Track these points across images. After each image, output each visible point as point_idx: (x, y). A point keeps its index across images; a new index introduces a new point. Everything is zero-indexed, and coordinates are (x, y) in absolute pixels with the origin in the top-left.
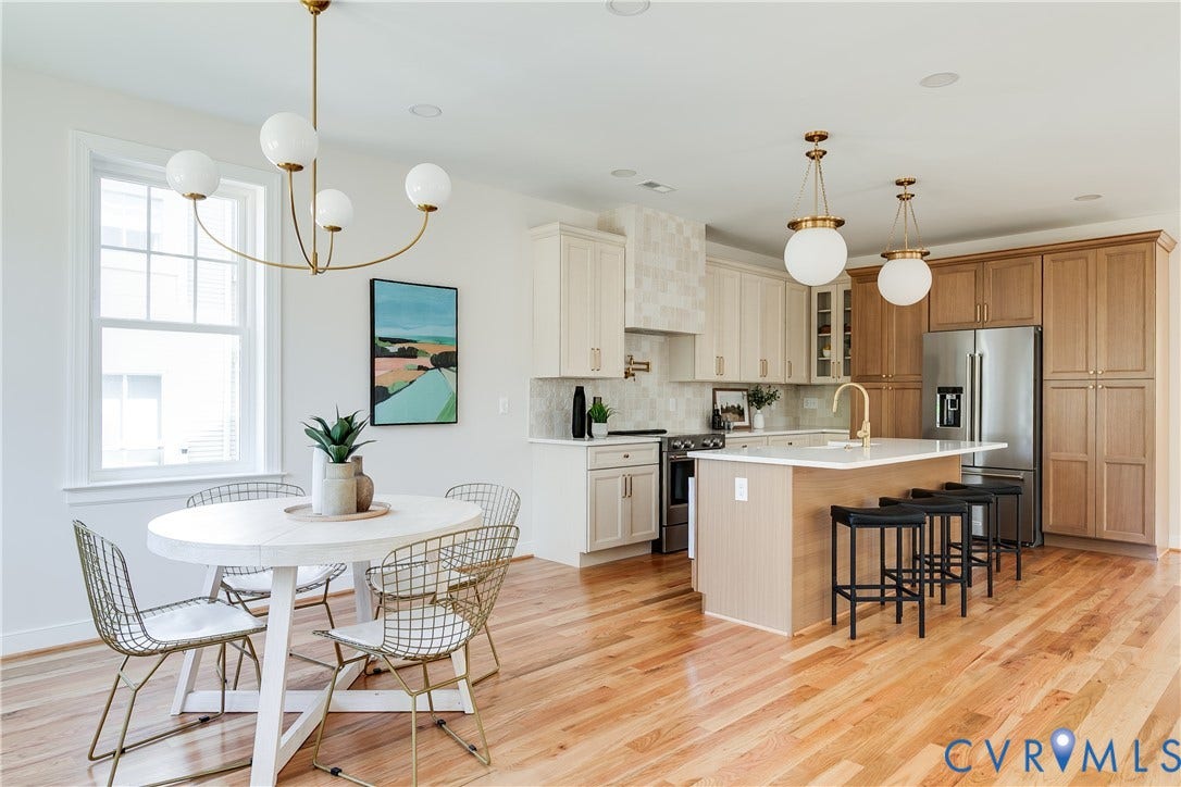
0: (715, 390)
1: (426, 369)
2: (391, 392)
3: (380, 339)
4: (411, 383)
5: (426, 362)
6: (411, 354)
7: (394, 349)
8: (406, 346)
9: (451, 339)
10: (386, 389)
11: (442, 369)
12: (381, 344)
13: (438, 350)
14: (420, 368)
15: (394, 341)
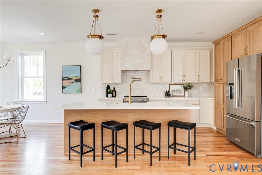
0: (170, 85)
1: (74, 82)
2: (66, 87)
3: (64, 77)
4: (70, 85)
5: (74, 81)
6: (70, 79)
7: (66, 79)
8: (69, 78)
9: (80, 76)
10: (65, 86)
11: (77, 82)
12: (64, 78)
13: (76, 78)
14: (72, 82)
15: (66, 77)
